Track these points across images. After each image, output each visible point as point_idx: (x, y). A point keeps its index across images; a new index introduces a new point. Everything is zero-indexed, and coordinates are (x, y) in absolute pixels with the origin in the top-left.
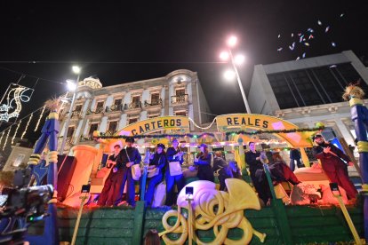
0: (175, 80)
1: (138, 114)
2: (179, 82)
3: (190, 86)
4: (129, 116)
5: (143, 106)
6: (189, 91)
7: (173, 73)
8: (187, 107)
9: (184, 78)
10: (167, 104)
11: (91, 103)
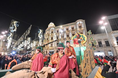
0: (78, 23)
1: (69, 33)
2: (80, 24)
3: (83, 24)
4: (66, 34)
5: (70, 31)
6: (83, 26)
7: (77, 21)
8: (83, 31)
9: (81, 22)
10: (77, 30)
11: (55, 31)
